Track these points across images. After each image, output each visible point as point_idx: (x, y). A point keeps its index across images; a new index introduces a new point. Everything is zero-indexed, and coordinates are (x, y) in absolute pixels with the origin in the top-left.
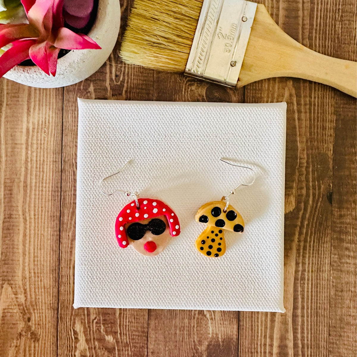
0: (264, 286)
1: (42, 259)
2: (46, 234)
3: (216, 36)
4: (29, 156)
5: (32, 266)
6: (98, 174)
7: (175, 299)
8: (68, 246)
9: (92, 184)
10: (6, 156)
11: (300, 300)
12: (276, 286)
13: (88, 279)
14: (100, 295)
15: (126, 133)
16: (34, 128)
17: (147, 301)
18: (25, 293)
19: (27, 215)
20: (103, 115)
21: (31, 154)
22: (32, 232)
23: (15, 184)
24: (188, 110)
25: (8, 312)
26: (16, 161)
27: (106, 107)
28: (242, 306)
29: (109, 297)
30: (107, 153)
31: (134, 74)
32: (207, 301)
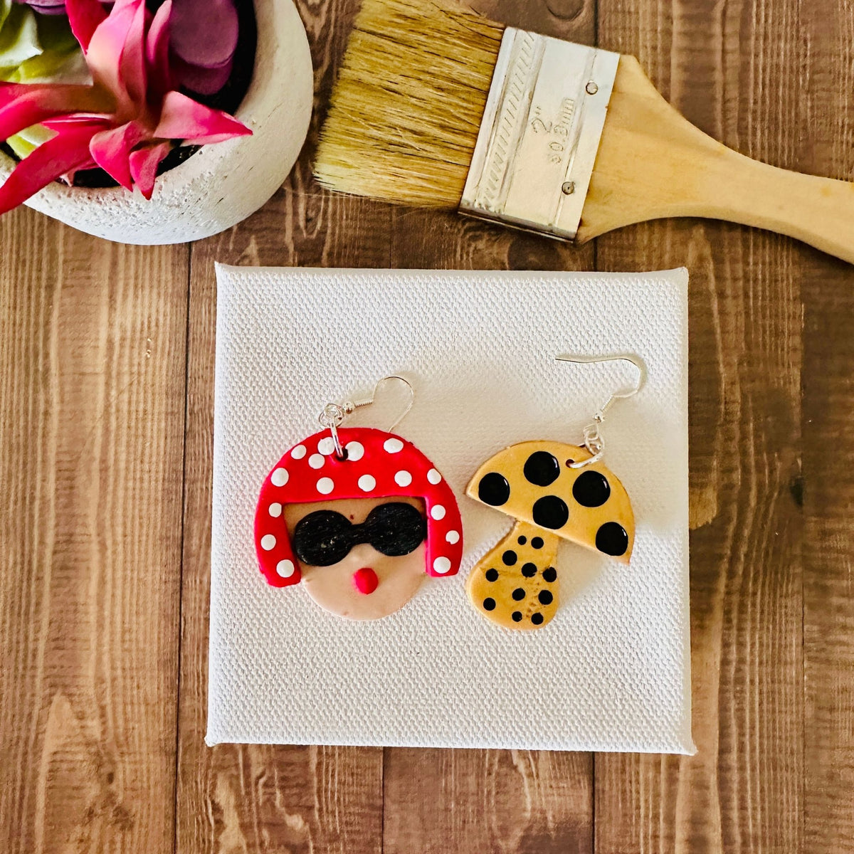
0: (644, 692)
1: (141, 639)
2: (149, 578)
3: (529, 128)
4: (113, 400)
5: (118, 653)
6: (260, 433)
7: (440, 723)
8: (200, 608)
9: (248, 458)
10: (62, 401)
11: (734, 730)
12: (673, 693)
13: (239, 676)
14: (266, 713)
15: (325, 341)
16: (123, 339)
17: (375, 728)
18: (103, 715)
19: (108, 535)
20: (272, 300)
21: (118, 398)
22: (119, 574)
23: (81, 465)
24: (464, 286)
25: (62, 761)
26: (83, 412)
27: (279, 283)
28: (594, 739)
29: (287, 718)
30: (280, 387)
31: (347, 215)
32: (513, 728)
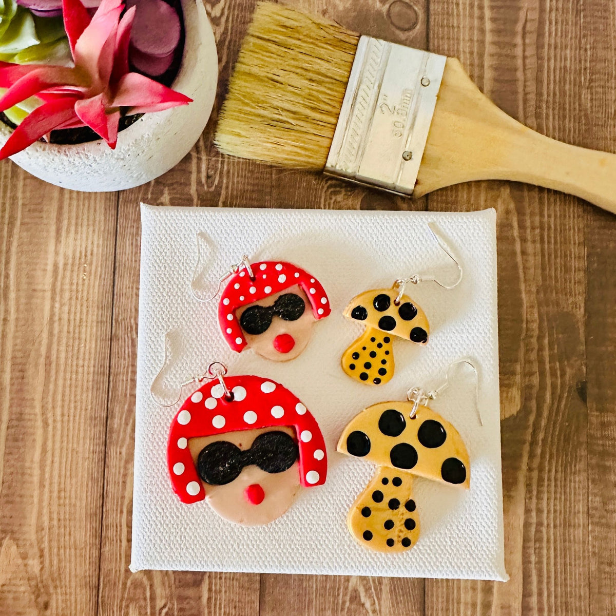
1: (73, 495)
2: (81, 449)
3: (378, 111)
4: (57, 310)
5: (55, 508)
7: (311, 554)
8: (119, 473)
10: (17, 310)
11: (534, 579)
12: (490, 532)
13: (156, 516)
14: (177, 546)
16: (65, 264)
17: (261, 558)
18: (41, 556)
19: (50, 415)
21: (60, 309)
22: (58, 445)
23: (31, 359)
25: (9, 592)
26: (33, 320)
27: (189, 218)
28: (430, 568)
29: (193, 550)
31: (238, 174)
32: (368, 559)
